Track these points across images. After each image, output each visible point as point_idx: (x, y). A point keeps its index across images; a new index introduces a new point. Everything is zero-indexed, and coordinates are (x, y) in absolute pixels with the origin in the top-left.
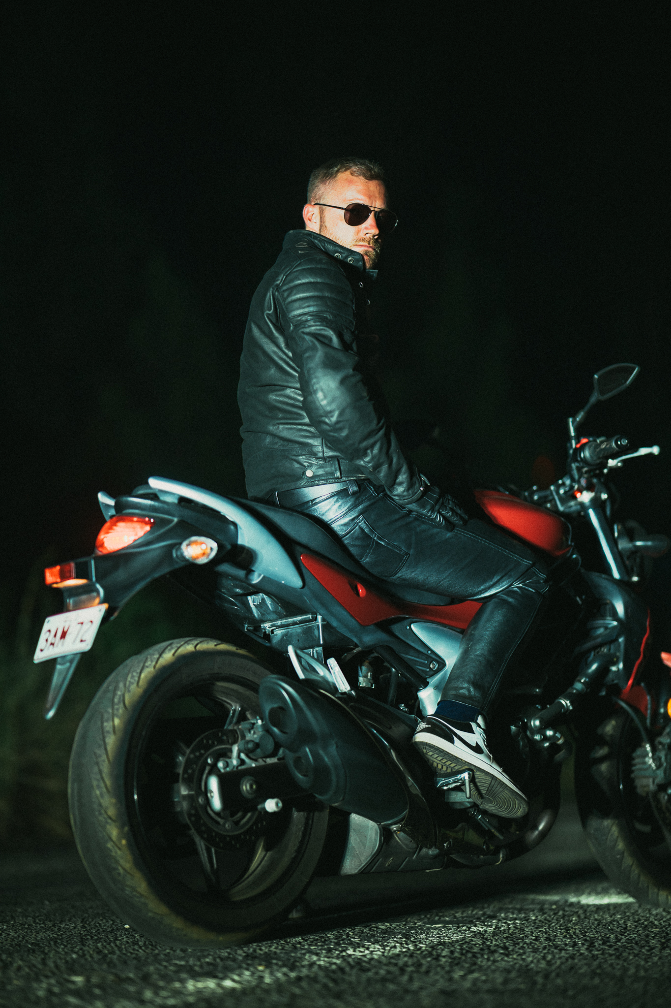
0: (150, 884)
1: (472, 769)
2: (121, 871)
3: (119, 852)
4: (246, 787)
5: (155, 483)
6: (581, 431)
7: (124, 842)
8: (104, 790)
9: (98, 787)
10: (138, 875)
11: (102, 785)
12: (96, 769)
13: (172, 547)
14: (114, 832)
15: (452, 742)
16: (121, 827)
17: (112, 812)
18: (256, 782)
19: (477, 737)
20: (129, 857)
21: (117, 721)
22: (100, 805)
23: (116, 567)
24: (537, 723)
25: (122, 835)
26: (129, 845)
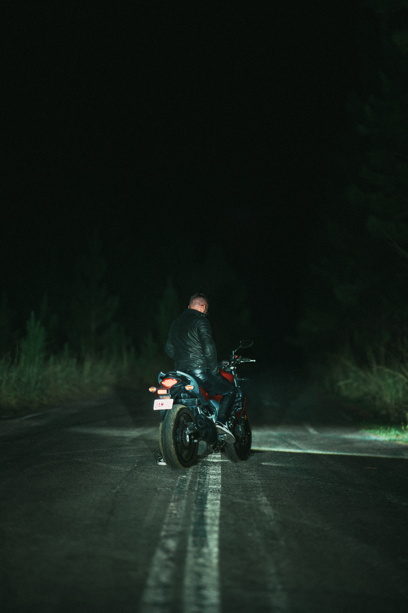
0: (178, 458)
1: (227, 433)
2: (173, 454)
3: (173, 451)
4: (193, 437)
5: (178, 372)
6: (235, 354)
7: (174, 448)
8: (171, 438)
9: (170, 437)
10: (176, 455)
11: (171, 437)
12: (169, 433)
13: (181, 386)
14: (173, 446)
15: (223, 427)
16: (174, 445)
17: (172, 442)
18: (194, 436)
19: (226, 426)
20: (175, 452)
21: (172, 423)
22: (170, 441)
23: (172, 390)
24: (230, 422)
25: (174, 447)
26: (175, 449)
